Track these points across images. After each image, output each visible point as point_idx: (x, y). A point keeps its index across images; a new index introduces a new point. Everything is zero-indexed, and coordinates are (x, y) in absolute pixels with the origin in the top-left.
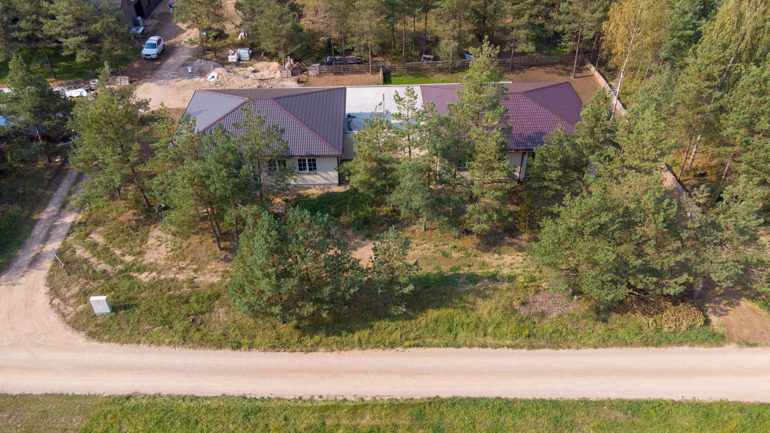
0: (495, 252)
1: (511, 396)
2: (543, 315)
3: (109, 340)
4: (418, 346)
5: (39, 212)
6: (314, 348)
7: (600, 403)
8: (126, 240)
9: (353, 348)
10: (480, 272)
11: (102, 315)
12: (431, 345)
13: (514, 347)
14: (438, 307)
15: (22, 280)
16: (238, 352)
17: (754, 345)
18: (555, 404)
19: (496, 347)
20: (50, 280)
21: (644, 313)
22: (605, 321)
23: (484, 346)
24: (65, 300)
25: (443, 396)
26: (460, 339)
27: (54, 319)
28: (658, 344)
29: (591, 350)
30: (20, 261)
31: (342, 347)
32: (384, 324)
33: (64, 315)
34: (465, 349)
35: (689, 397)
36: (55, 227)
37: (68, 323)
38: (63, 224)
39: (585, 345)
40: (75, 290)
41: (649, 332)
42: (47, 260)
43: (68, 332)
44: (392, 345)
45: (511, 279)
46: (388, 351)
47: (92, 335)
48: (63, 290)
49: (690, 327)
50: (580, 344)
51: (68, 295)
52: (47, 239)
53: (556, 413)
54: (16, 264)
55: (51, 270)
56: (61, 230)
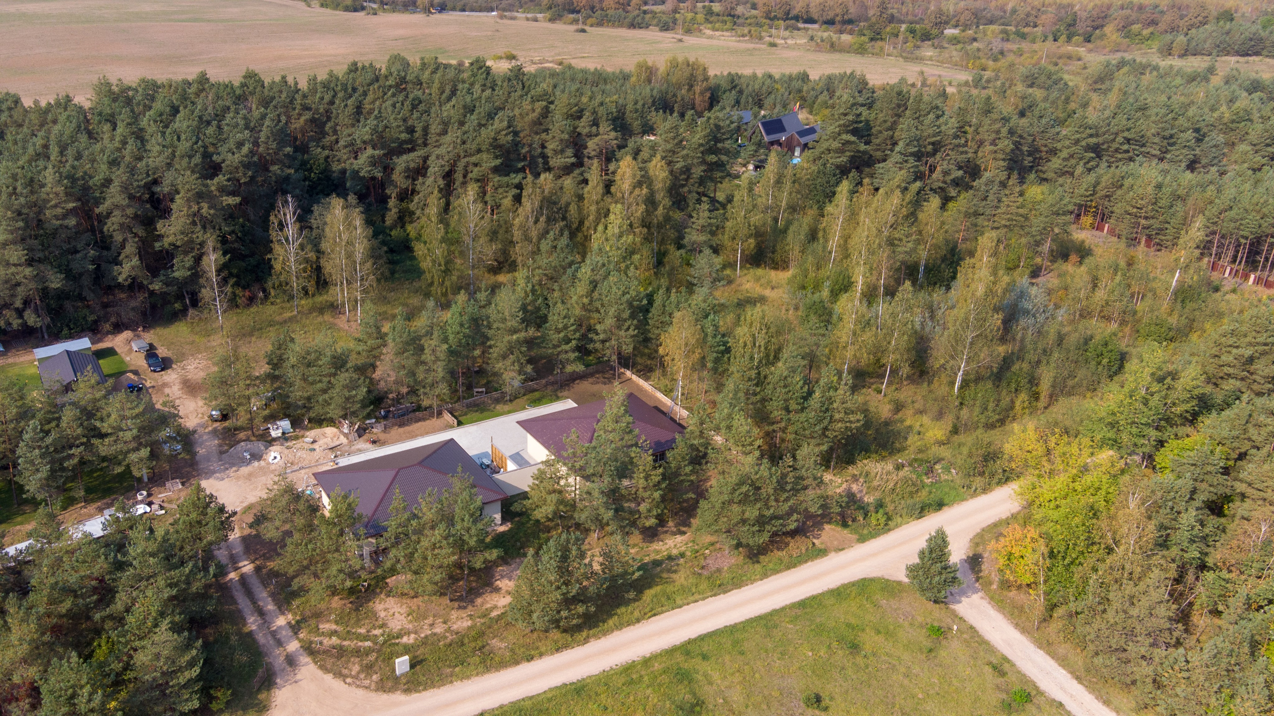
0: (658, 540)
1: (732, 623)
2: (719, 570)
3: (425, 689)
4: (655, 615)
5: (245, 624)
6: (586, 641)
7: (783, 609)
8: (359, 620)
9: (612, 631)
10: (658, 557)
11: (402, 675)
12: (662, 612)
13: (715, 595)
14: (650, 587)
15: (298, 677)
16: (532, 663)
17: (843, 549)
18: (759, 618)
19: (704, 599)
20: (323, 668)
21: (778, 550)
22: (758, 562)
23: (696, 601)
24: (356, 677)
25: (693, 637)
26: (679, 602)
27: (360, 692)
28: (795, 566)
29: (760, 582)
30: (277, 665)
31: (605, 633)
32: (623, 609)
33: (366, 688)
34: (685, 607)
35: (825, 589)
36: (275, 631)
37: (377, 690)
38: (280, 627)
39: (755, 580)
40: (356, 668)
41: (786, 560)
42: (301, 658)
43: (384, 697)
44: (638, 621)
45: (682, 555)
46: (637, 625)
47: (407, 691)
48: (345, 671)
49: (807, 549)
50: (753, 582)
51: (353, 673)
52: (279, 643)
53: (763, 622)
54: (277, 668)
55: (316, 663)
56: (284, 633)
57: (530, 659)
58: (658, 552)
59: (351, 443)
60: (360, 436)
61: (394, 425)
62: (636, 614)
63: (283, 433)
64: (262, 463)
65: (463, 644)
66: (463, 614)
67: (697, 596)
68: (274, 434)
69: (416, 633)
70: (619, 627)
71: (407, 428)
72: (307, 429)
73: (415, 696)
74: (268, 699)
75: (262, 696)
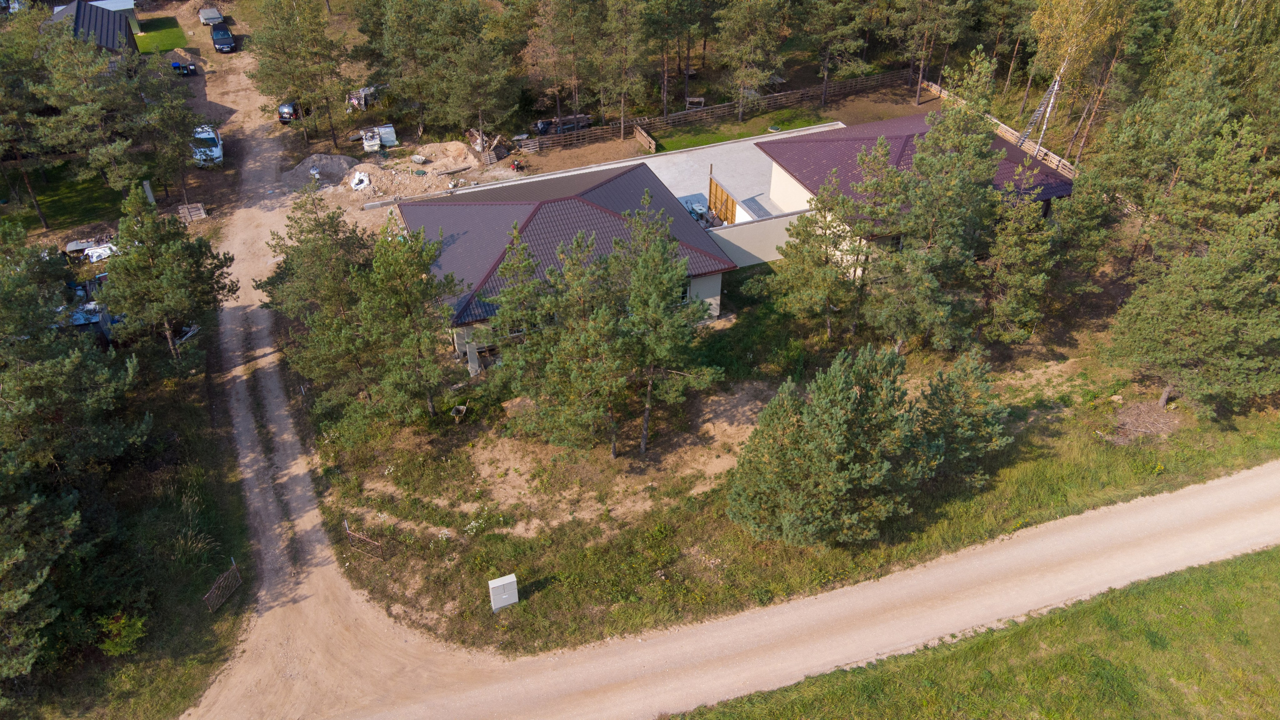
3: (546, 648)
4: (1026, 525)
5: (233, 467)
6: (884, 571)
8: (439, 479)
9: (938, 554)
10: (1017, 402)
11: (504, 609)
12: (1042, 521)
13: (1151, 492)
14: (1011, 463)
15: (303, 590)
16: (771, 608)
19: (1128, 499)
20: (354, 576)
22: (1234, 429)
23: (1111, 502)
24: (412, 603)
27: (416, 638)
30: (268, 558)
32: (959, 507)
33: (429, 629)
34: (1090, 514)
36: (283, 486)
37: (448, 638)
38: (295, 479)
39: (1235, 468)
40: (416, 582)
42: (318, 547)
44: (992, 535)
45: (1065, 401)
46: (989, 544)
47: (509, 647)
48: (394, 588)
50: (1228, 468)
51: (409, 593)
52: (286, 512)
54: (267, 566)
55: (342, 561)
56: (299, 490)
57: (766, 599)
58: (1015, 391)
59: (483, 167)
60: (499, 158)
61: (555, 144)
62: (988, 518)
63: (383, 146)
64: (340, 188)
65: (632, 553)
66: (638, 484)
67: (1111, 492)
68: (370, 145)
69: (542, 517)
70: (953, 544)
71: (575, 151)
72: (421, 142)
73: (525, 660)
74: (232, 636)
75: (221, 627)
